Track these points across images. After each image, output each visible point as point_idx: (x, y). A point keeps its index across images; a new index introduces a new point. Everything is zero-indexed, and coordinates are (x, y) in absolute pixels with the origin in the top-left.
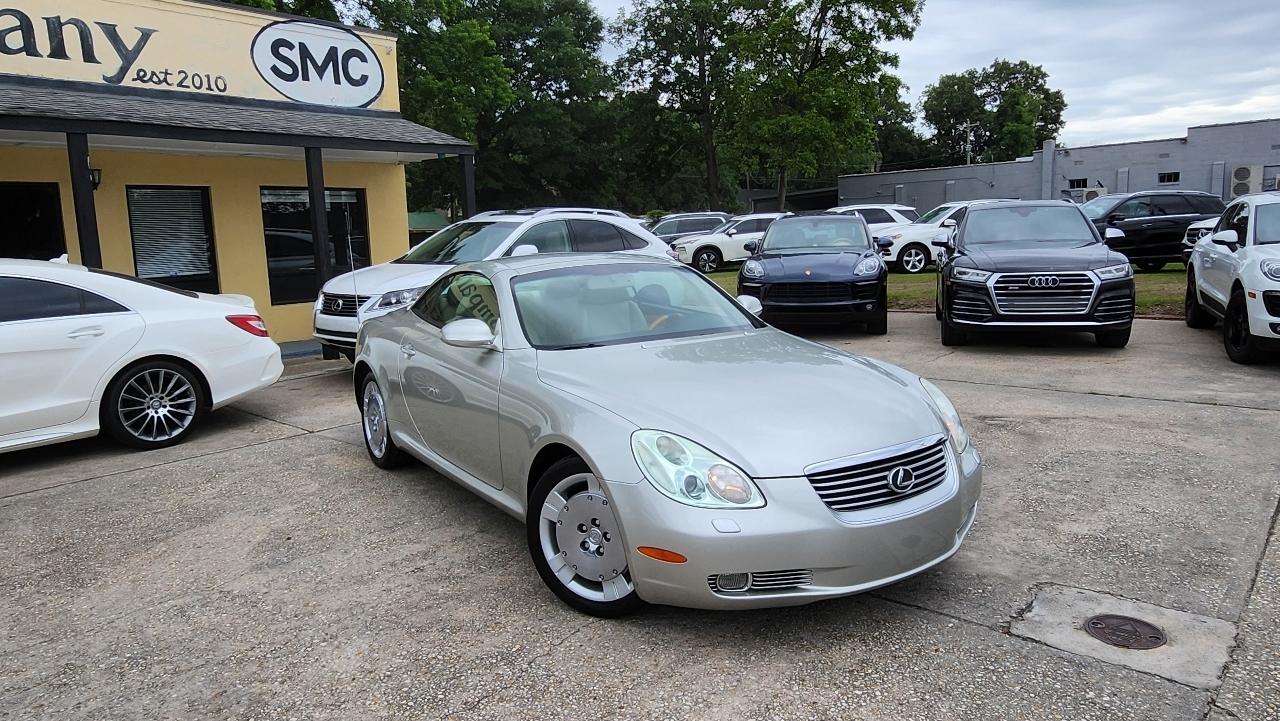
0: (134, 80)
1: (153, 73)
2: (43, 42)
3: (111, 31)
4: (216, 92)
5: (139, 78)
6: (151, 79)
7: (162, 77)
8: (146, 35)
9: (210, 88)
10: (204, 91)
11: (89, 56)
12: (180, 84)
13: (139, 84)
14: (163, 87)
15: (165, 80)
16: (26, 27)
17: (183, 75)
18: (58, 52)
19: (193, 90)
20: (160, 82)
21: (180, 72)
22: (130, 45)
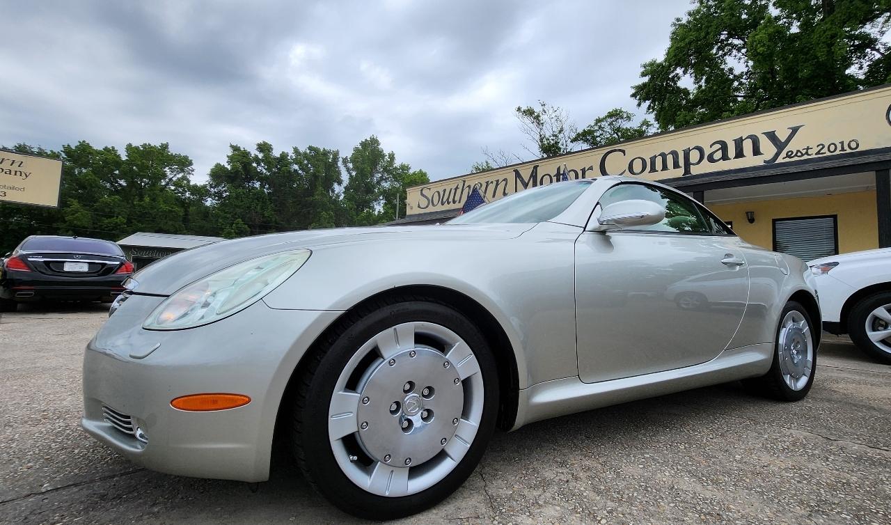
0: (784, 158)
1: (798, 151)
2: (732, 152)
3: (772, 136)
4: (849, 151)
5: (788, 156)
6: (796, 155)
7: (804, 152)
8: (795, 130)
9: (843, 149)
10: (838, 152)
11: (756, 152)
12: (818, 153)
13: (788, 160)
14: (806, 157)
15: (807, 153)
16: (724, 147)
17: (821, 146)
18: (740, 154)
19: (828, 154)
20: (802, 155)
21: (818, 146)
22: (783, 139)
